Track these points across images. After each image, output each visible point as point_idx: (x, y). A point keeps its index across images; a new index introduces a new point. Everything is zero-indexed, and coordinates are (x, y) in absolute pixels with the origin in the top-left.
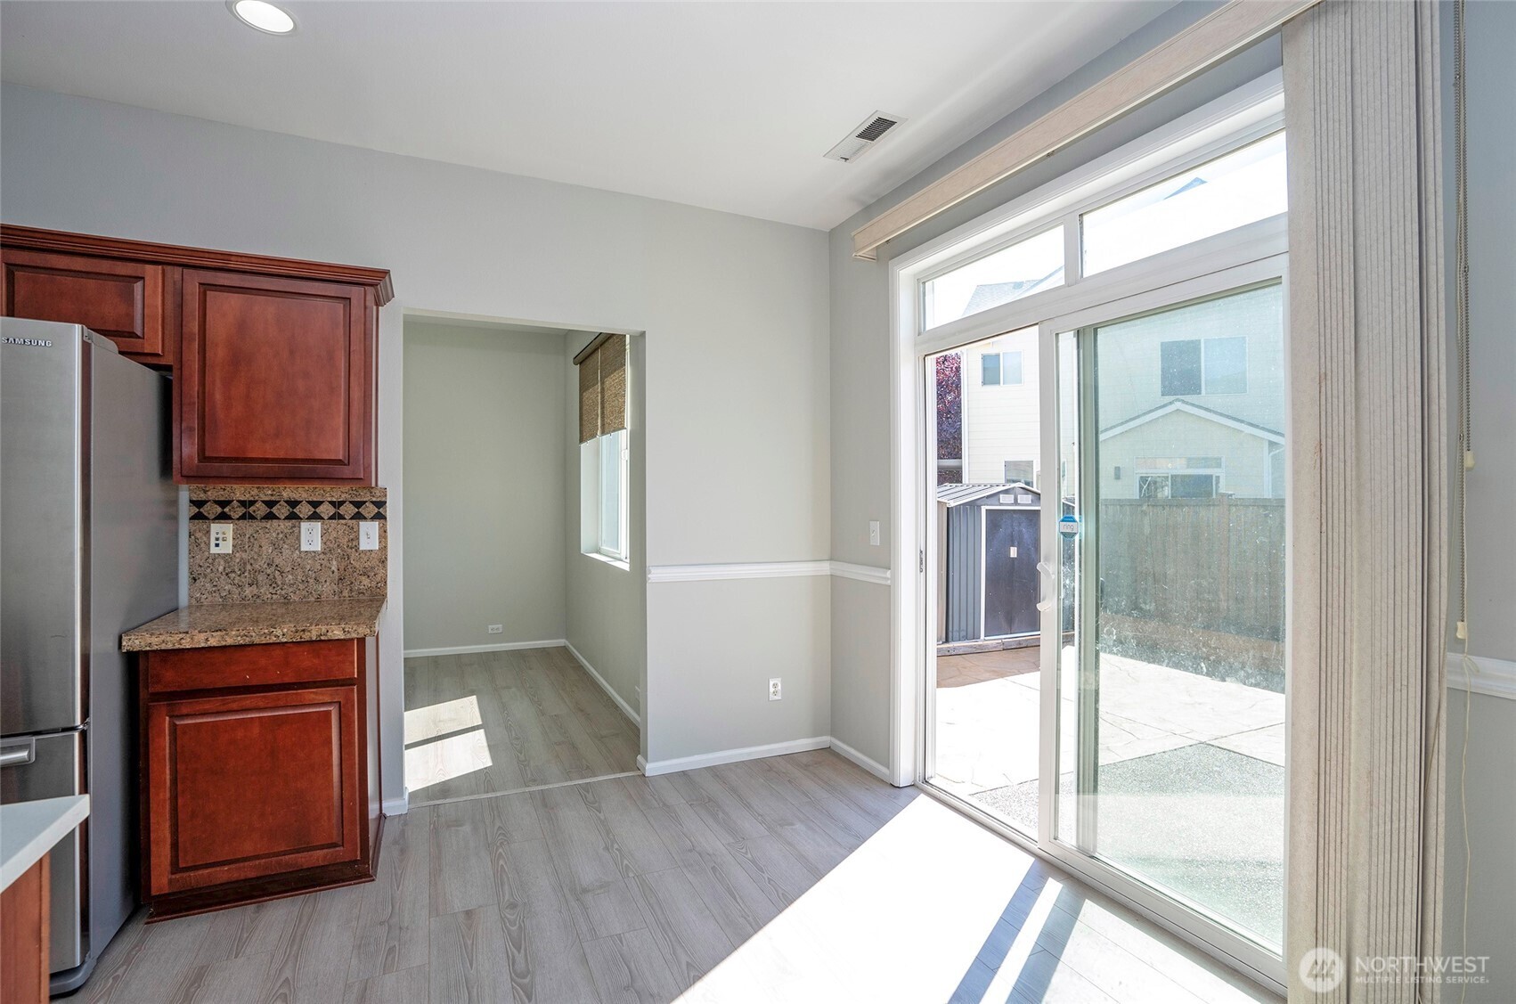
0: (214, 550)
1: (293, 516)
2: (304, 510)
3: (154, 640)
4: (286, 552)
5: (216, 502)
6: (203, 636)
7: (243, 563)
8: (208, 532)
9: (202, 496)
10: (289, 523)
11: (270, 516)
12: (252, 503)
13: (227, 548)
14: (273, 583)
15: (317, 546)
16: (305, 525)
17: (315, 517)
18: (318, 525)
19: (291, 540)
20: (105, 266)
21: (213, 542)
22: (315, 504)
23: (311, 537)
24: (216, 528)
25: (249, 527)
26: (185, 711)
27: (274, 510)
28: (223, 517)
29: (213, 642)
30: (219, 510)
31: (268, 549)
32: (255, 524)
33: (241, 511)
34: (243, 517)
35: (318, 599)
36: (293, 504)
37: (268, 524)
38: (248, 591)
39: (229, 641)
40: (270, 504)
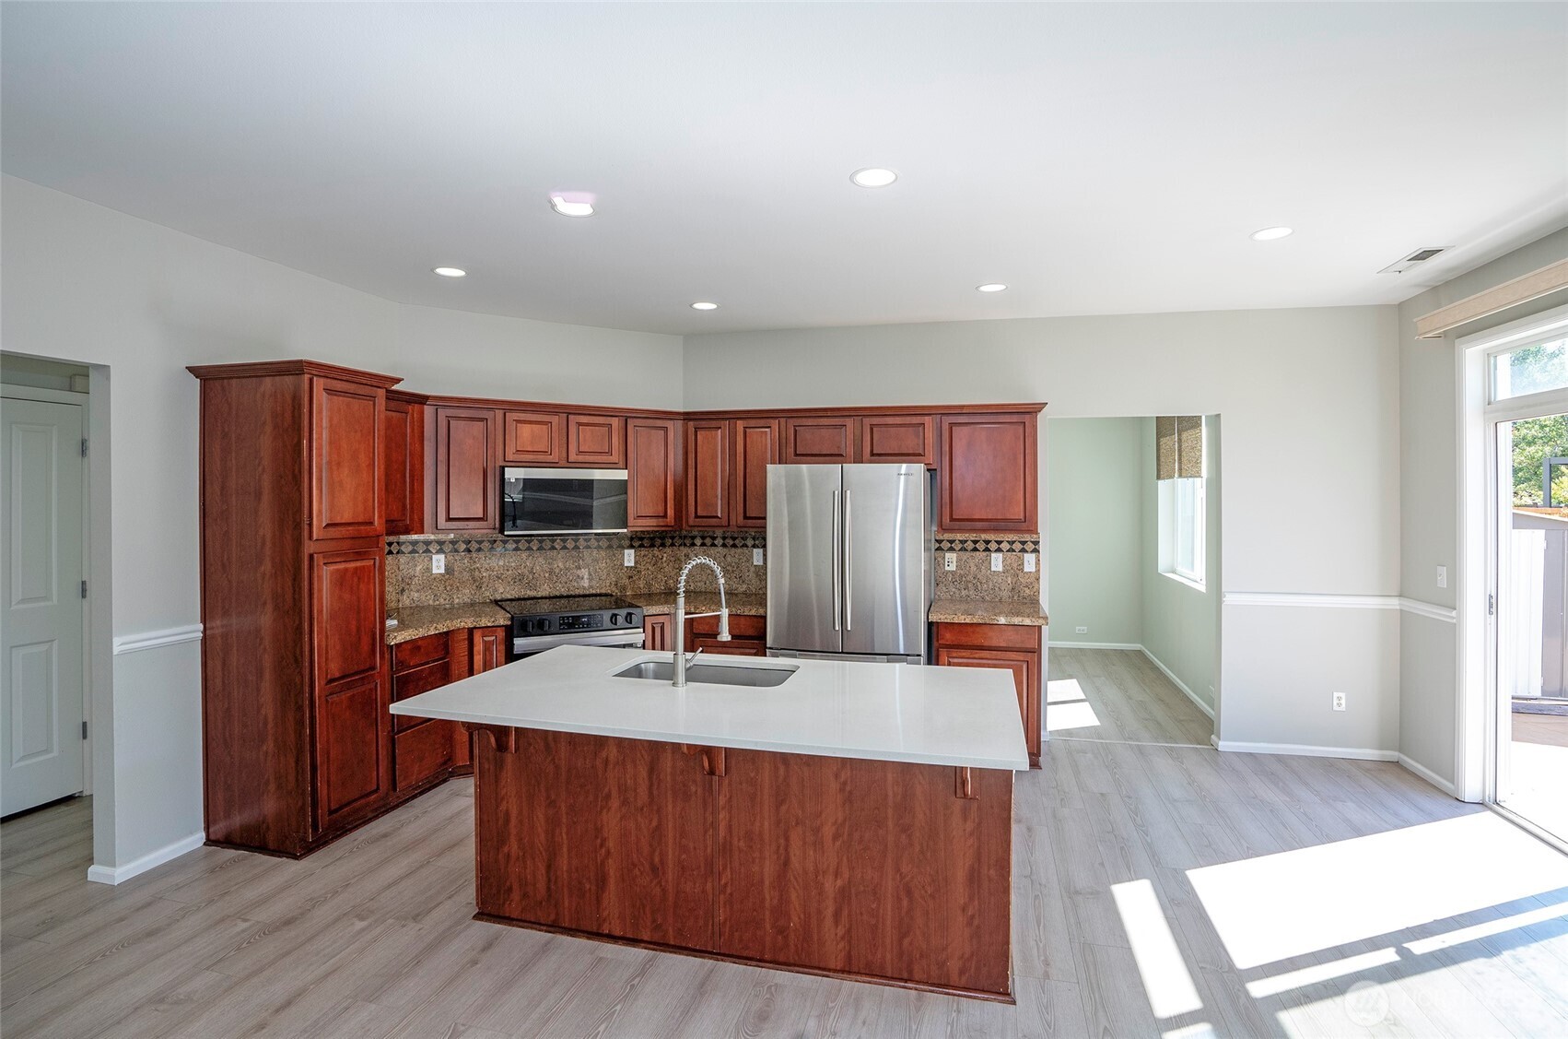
0: (947, 568)
1: (987, 550)
2: (993, 546)
4: (983, 571)
5: (948, 541)
7: (961, 576)
8: (944, 558)
9: (941, 538)
10: (985, 554)
11: (975, 549)
12: (966, 541)
13: (953, 567)
14: (976, 589)
15: (1000, 568)
16: (994, 555)
17: (999, 550)
18: (1000, 555)
19: (986, 564)
21: (946, 563)
22: (999, 543)
23: (997, 562)
24: (948, 555)
25: (965, 555)
27: (977, 546)
28: (951, 549)
30: (949, 545)
31: (974, 568)
32: (968, 553)
33: (960, 546)
34: (960, 550)
35: (1000, 601)
36: (987, 542)
37: (974, 554)
38: (964, 593)
40: (975, 542)
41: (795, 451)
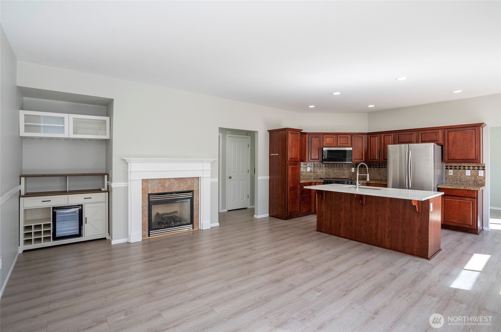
0: (449, 174)
1: (464, 169)
2: (467, 168)
3: (442, 186)
4: (463, 176)
5: (450, 166)
6: (449, 187)
7: (455, 177)
8: (448, 171)
9: (447, 165)
10: (463, 170)
11: (460, 169)
12: (456, 166)
13: (452, 174)
14: (460, 181)
15: (469, 175)
16: (467, 171)
17: (469, 169)
18: (469, 171)
19: (464, 173)
20: (433, 131)
21: (449, 173)
22: (469, 167)
23: (468, 173)
24: (450, 170)
25: (456, 171)
26: (446, 197)
27: (461, 168)
28: (451, 169)
29: (450, 188)
30: (450, 167)
31: (459, 175)
32: (457, 170)
33: (454, 168)
34: (454, 169)
35: (469, 185)
36: (464, 167)
37: (459, 170)
38: (455, 182)
39: (453, 188)
40: (460, 167)
41: (398, 141)
